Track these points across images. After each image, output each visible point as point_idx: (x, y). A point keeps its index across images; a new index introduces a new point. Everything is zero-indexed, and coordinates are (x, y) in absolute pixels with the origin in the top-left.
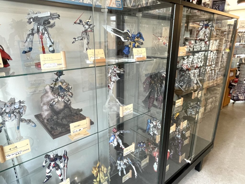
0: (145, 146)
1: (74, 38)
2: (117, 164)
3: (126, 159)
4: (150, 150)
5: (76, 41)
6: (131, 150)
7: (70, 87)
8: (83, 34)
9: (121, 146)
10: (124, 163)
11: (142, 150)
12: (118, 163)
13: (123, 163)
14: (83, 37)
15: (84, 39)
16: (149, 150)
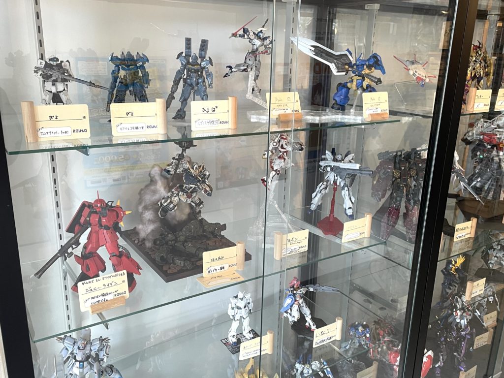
0: (368, 335)
1: (227, 67)
2: (295, 371)
3: (317, 362)
4: (382, 348)
5: (232, 72)
6: (333, 336)
7: (208, 173)
8: (250, 60)
9: (307, 324)
10: (313, 370)
11: (361, 345)
12: (297, 370)
13: (311, 372)
14: (247, 66)
15: (249, 70)
16: (380, 349)
